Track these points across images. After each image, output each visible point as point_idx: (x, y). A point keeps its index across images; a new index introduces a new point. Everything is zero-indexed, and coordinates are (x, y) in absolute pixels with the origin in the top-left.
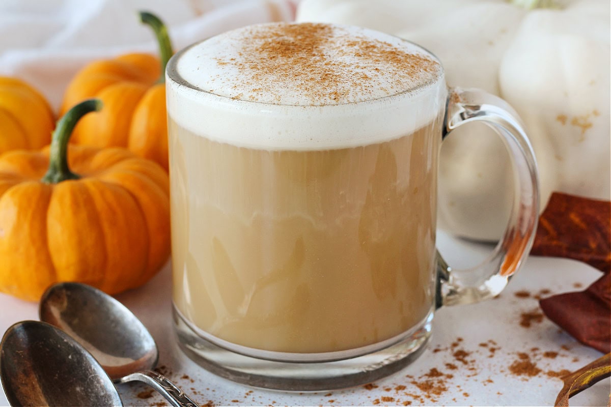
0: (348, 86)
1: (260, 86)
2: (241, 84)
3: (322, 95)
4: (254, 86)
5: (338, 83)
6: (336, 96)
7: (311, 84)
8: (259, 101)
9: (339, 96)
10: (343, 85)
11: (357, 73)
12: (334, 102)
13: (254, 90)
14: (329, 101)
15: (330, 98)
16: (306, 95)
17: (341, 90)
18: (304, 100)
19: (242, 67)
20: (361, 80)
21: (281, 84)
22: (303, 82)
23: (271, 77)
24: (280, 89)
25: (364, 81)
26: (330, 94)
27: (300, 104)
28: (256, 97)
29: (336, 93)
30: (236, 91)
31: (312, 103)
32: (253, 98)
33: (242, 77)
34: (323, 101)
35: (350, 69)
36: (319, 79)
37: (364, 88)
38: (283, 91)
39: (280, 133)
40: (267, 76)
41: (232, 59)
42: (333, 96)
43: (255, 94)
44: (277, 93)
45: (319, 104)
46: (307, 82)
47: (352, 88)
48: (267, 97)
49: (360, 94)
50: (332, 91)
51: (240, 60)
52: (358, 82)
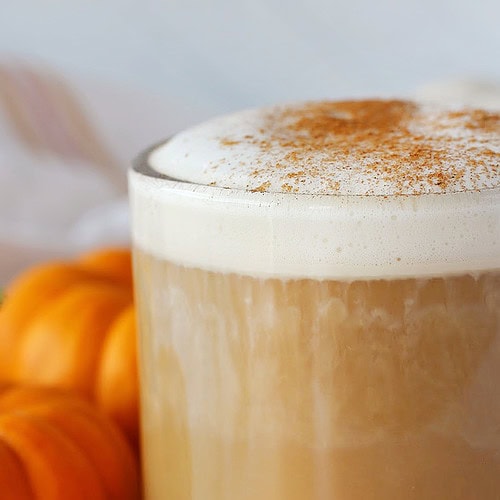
0: (460, 164)
1: (300, 169)
2: (266, 168)
3: (415, 178)
4: (290, 170)
5: (442, 161)
6: (442, 180)
7: (394, 162)
8: (300, 191)
9: (446, 179)
10: (452, 163)
11: (474, 149)
12: (438, 189)
13: (291, 175)
14: (428, 187)
15: (431, 182)
16: (387, 179)
17: (450, 171)
18: (384, 187)
19: (266, 146)
20: (483, 156)
21: (339, 164)
22: (379, 160)
23: (319, 156)
24: (337, 172)
25: (489, 158)
26: (430, 176)
27: (376, 193)
28: (295, 187)
29: (440, 175)
30: (259, 179)
31: (399, 191)
32: (290, 188)
33: (267, 158)
34: (417, 187)
35: (461, 143)
36: (407, 155)
37: (490, 168)
38: (342, 175)
39: (339, 250)
40: (310, 154)
41: (247, 137)
42: (435, 181)
43: (292, 181)
44: (331, 178)
45: (411, 192)
46: (387, 161)
47: (468, 168)
48: (315, 185)
49: (483, 177)
50: (433, 171)
51: (261, 137)
52: (478, 159)
